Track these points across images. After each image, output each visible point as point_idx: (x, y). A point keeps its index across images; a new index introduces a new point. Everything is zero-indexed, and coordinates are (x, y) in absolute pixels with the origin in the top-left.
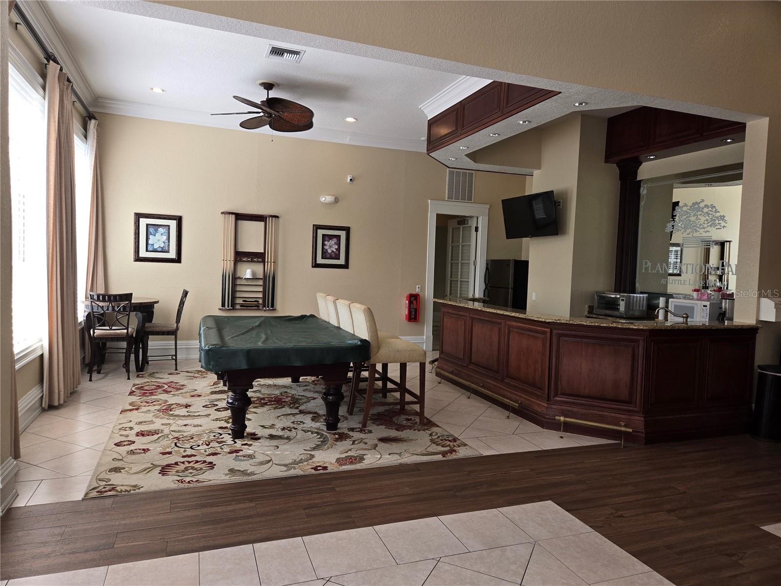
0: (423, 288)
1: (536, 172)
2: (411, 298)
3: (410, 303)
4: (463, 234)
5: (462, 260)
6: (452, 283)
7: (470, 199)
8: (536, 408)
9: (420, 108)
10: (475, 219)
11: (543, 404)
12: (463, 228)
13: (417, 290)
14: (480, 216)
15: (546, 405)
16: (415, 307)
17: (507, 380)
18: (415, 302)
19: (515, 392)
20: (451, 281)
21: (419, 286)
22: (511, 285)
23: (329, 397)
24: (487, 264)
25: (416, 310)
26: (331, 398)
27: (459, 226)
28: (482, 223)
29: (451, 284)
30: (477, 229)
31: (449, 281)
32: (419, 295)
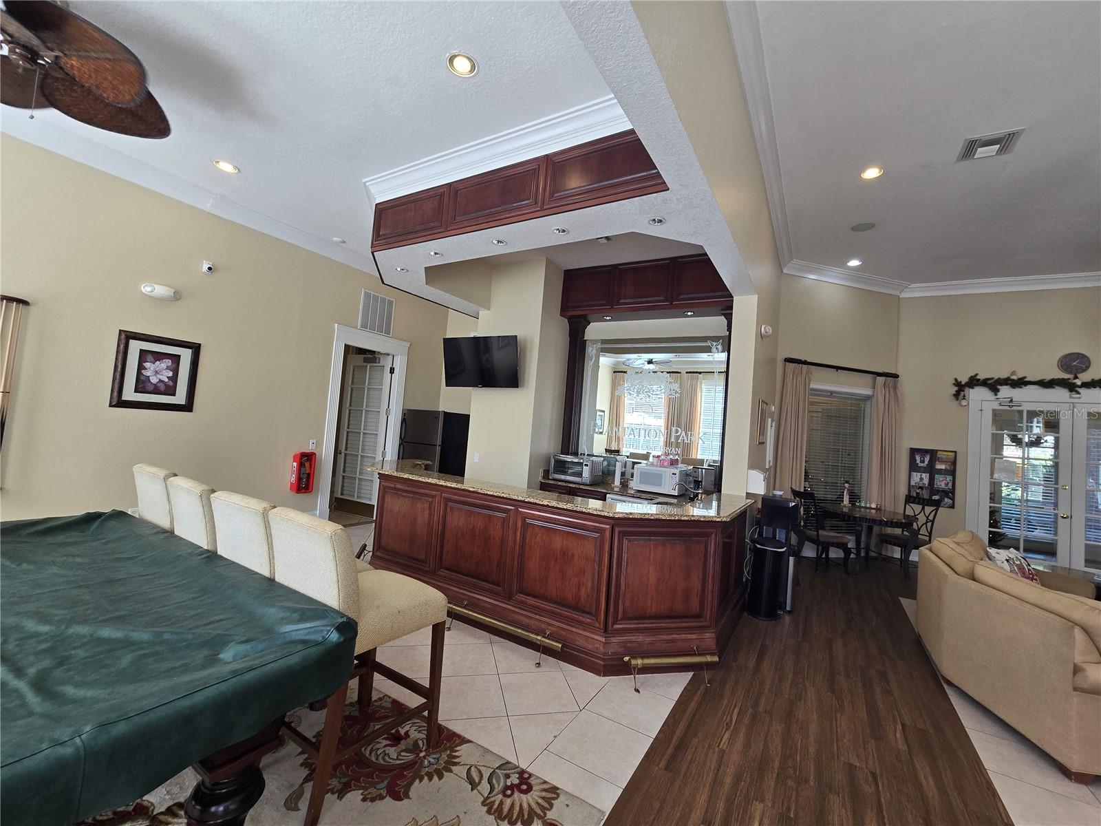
0: (319, 444)
1: (483, 313)
2: (301, 459)
3: (301, 465)
4: (369, 374)
5: (366, 407)
6: (350, 434)
7: (388, 332)
8: (581, 642)
9: (365, 183)
10: (391, 357)
11: (596, 637)
12: (371, 367)
13: (310, 448)
14: (398, 355)
15: (603, 640)
16: (307, 472)
17: (522, 597)
18: (307, 464)
19: (537, 617)
20: (348, 432)
21: (315, 442)
22: (439, 442)
23: (213, 809)
24: (404, 415)
25: (309, 475)
26: (221, 808)
27: (365, 364)
28: (400, 364)
29: (347, 436)
30: (392, 371)
31: (345, 432)
32: (315, 454)
